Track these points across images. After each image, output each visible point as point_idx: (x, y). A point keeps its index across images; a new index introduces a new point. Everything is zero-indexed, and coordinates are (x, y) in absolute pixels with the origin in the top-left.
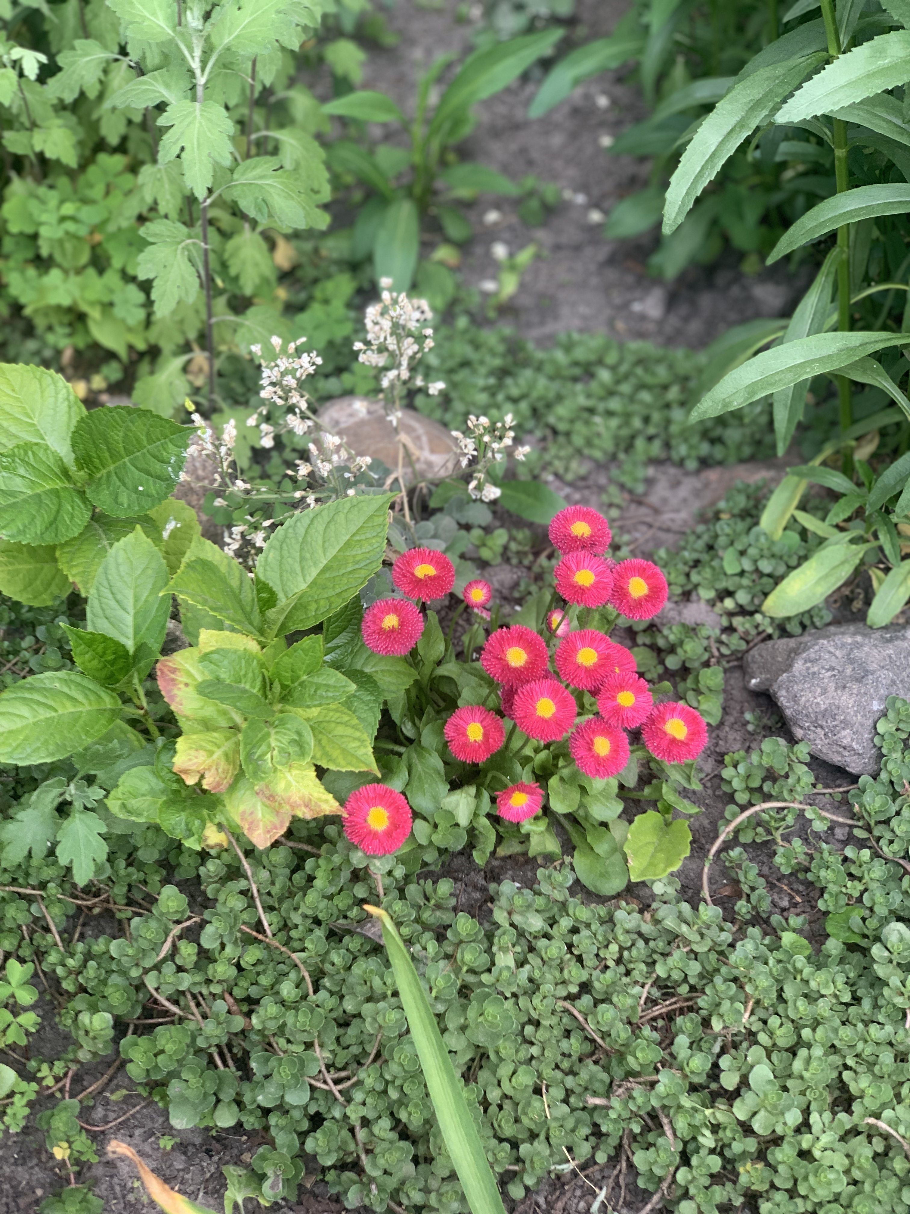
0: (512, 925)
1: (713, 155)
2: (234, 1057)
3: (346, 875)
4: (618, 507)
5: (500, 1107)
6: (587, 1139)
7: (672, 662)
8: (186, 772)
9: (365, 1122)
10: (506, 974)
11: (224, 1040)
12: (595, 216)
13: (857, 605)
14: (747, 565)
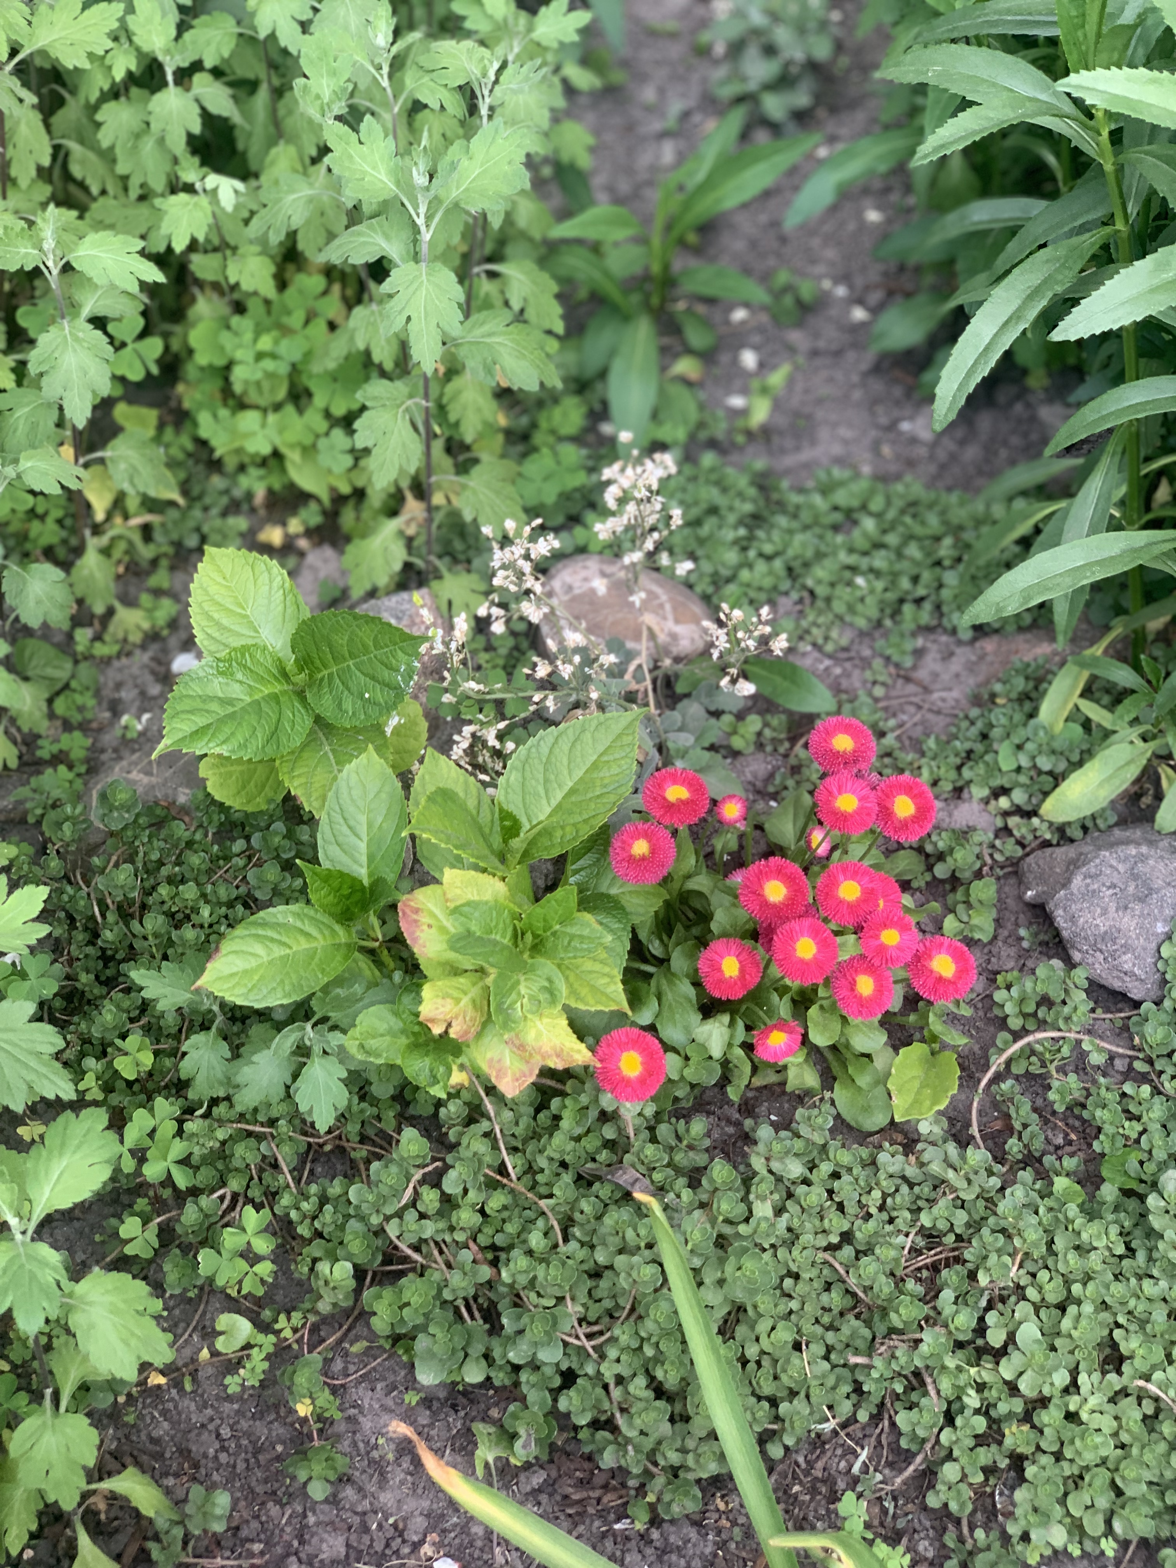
0: (770, 1172)
1: (987, 349)
2: (480, 1309)
3: (593, 1114)
4: (884, 684)
5: (759, 1363)
6: (848, 1397)
7: (941, 871)
8: (432, 1020)
9: (620, 1380)
10: (764, 1225)
11: (472, 1292)
12: (859, 314)
13: (1146, 800)
14: (1024, 762)
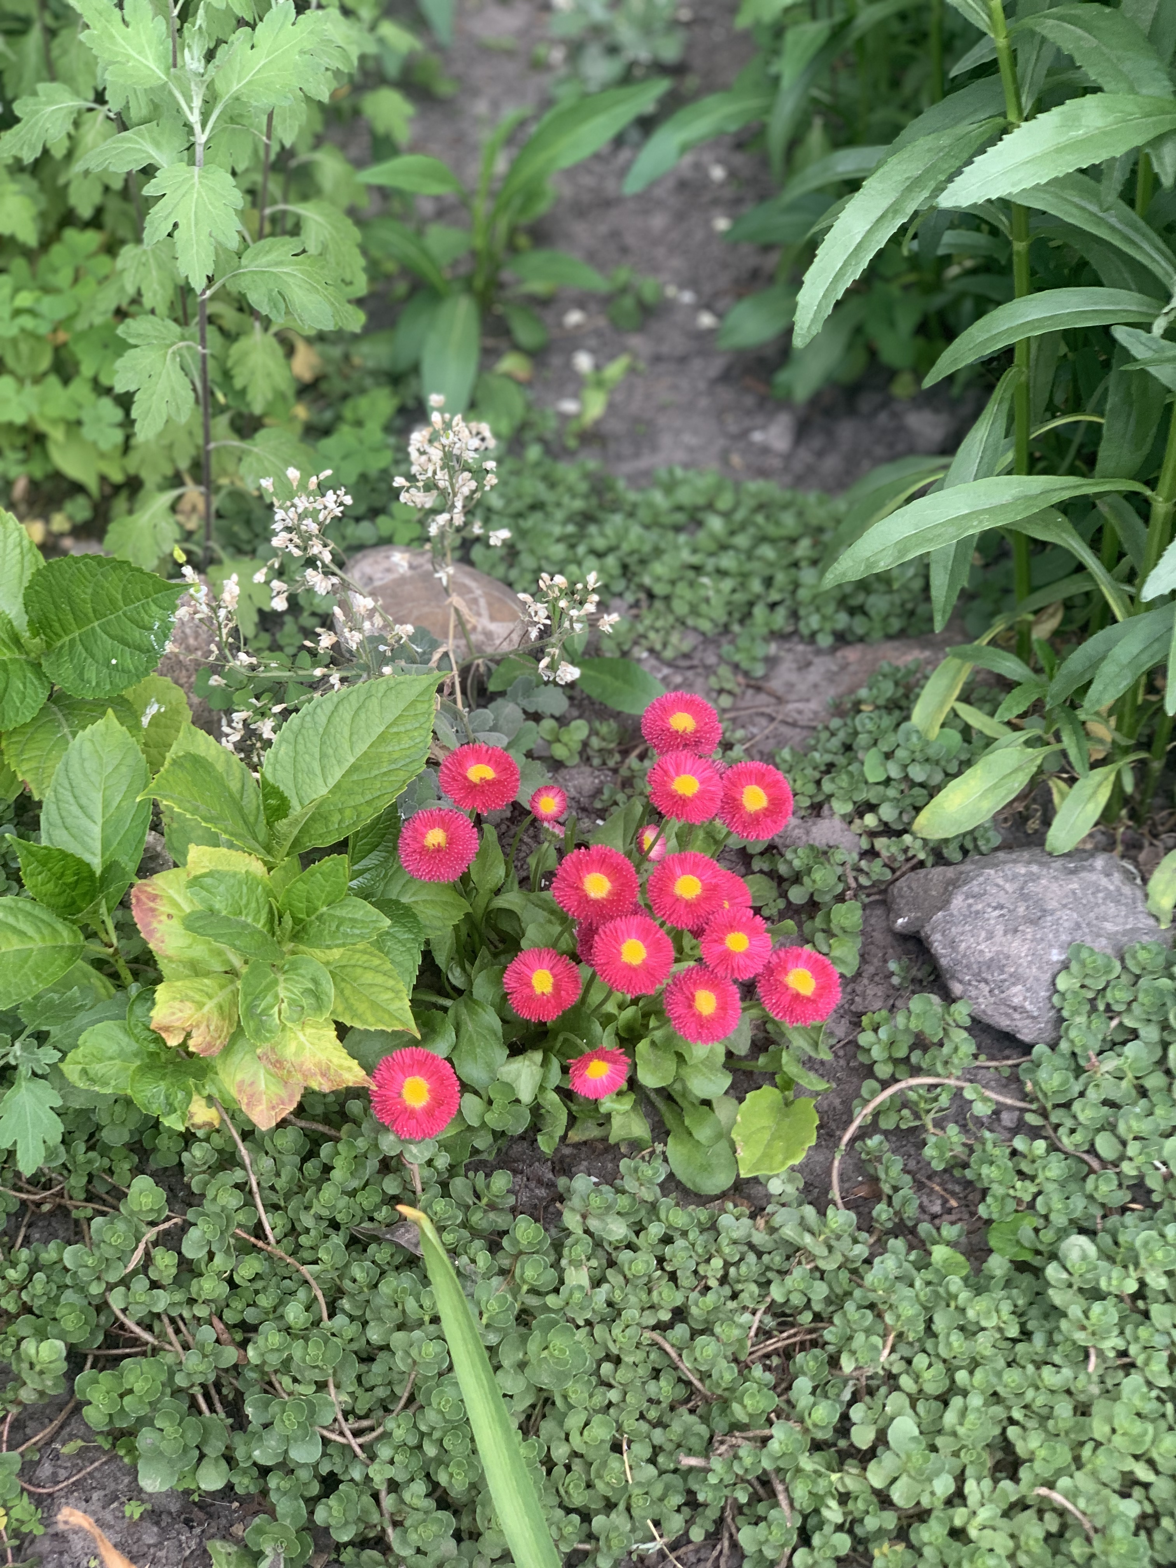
0: (587, 1231)
1: (859, 246)
2: (223, 1400)
3: (373, 1164)
4: (730, 693)
5: (568, 1468)
6: (678, 1510)
7: (797, 895)
8: (167, 1029)
9: (393, 1486)
10: (577, 1296)
11: (212, 1377)
12: (706, 320)
13: (1033, 825)
14: (894, 772)
